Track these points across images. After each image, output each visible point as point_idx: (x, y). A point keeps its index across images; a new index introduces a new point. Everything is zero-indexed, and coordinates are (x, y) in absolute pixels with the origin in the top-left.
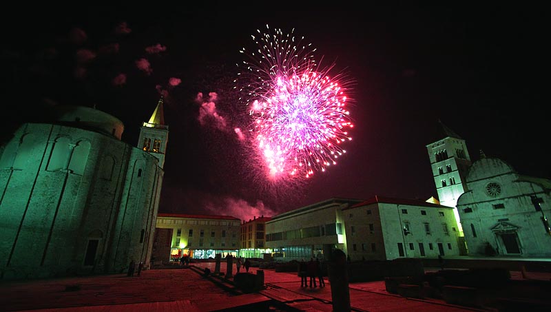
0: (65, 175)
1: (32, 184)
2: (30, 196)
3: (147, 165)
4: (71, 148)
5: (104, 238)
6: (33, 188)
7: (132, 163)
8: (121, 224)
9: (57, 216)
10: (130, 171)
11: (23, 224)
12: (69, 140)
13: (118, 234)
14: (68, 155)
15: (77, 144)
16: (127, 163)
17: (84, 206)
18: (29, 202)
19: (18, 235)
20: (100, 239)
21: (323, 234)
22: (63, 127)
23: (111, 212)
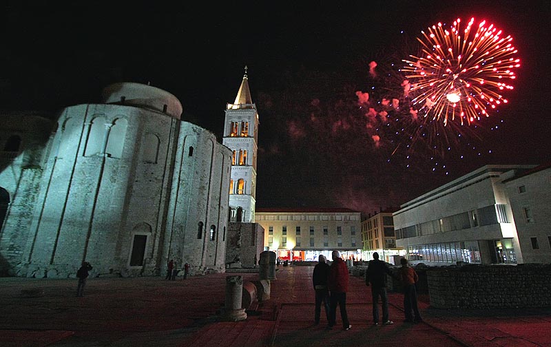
0: (102, 160)
1: (71, 172)
2: (69, 186)
4: (107, 128)
5: (154, 233)
6: (72, 178)
7: (181, 142)
8: (172, 215)
9: (96, 207)
10: (179, 150)
11: (64, 218)
12: (104, 119)
13: (169, 228)
14: (105, 137)
15: (114, 124)
16: (176, 142)
17: (124, 194)
18: (68, 193)
19: (59, 230)
20: (148, 234)
21: (476, 225)
22: (99, 105)
23: (160, 201)
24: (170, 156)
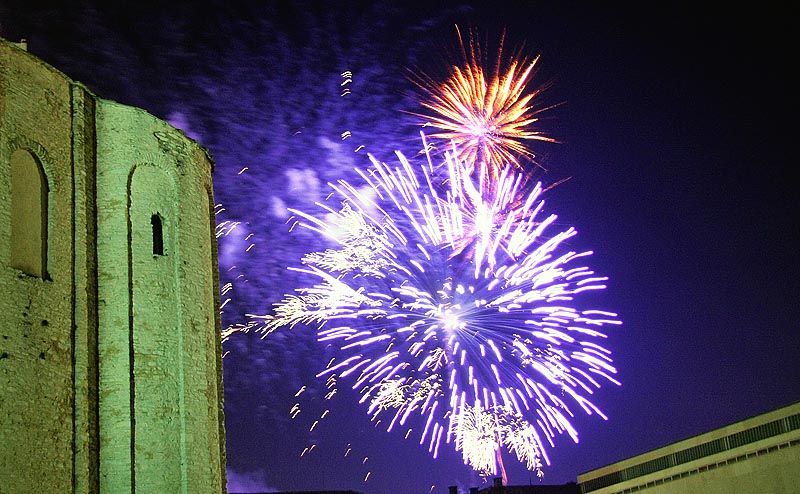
3: (183, 191)
7: (111, 188)
10: (112, 226)
16: (92, 190)
23: (74, 446)
24: (82, 251)
